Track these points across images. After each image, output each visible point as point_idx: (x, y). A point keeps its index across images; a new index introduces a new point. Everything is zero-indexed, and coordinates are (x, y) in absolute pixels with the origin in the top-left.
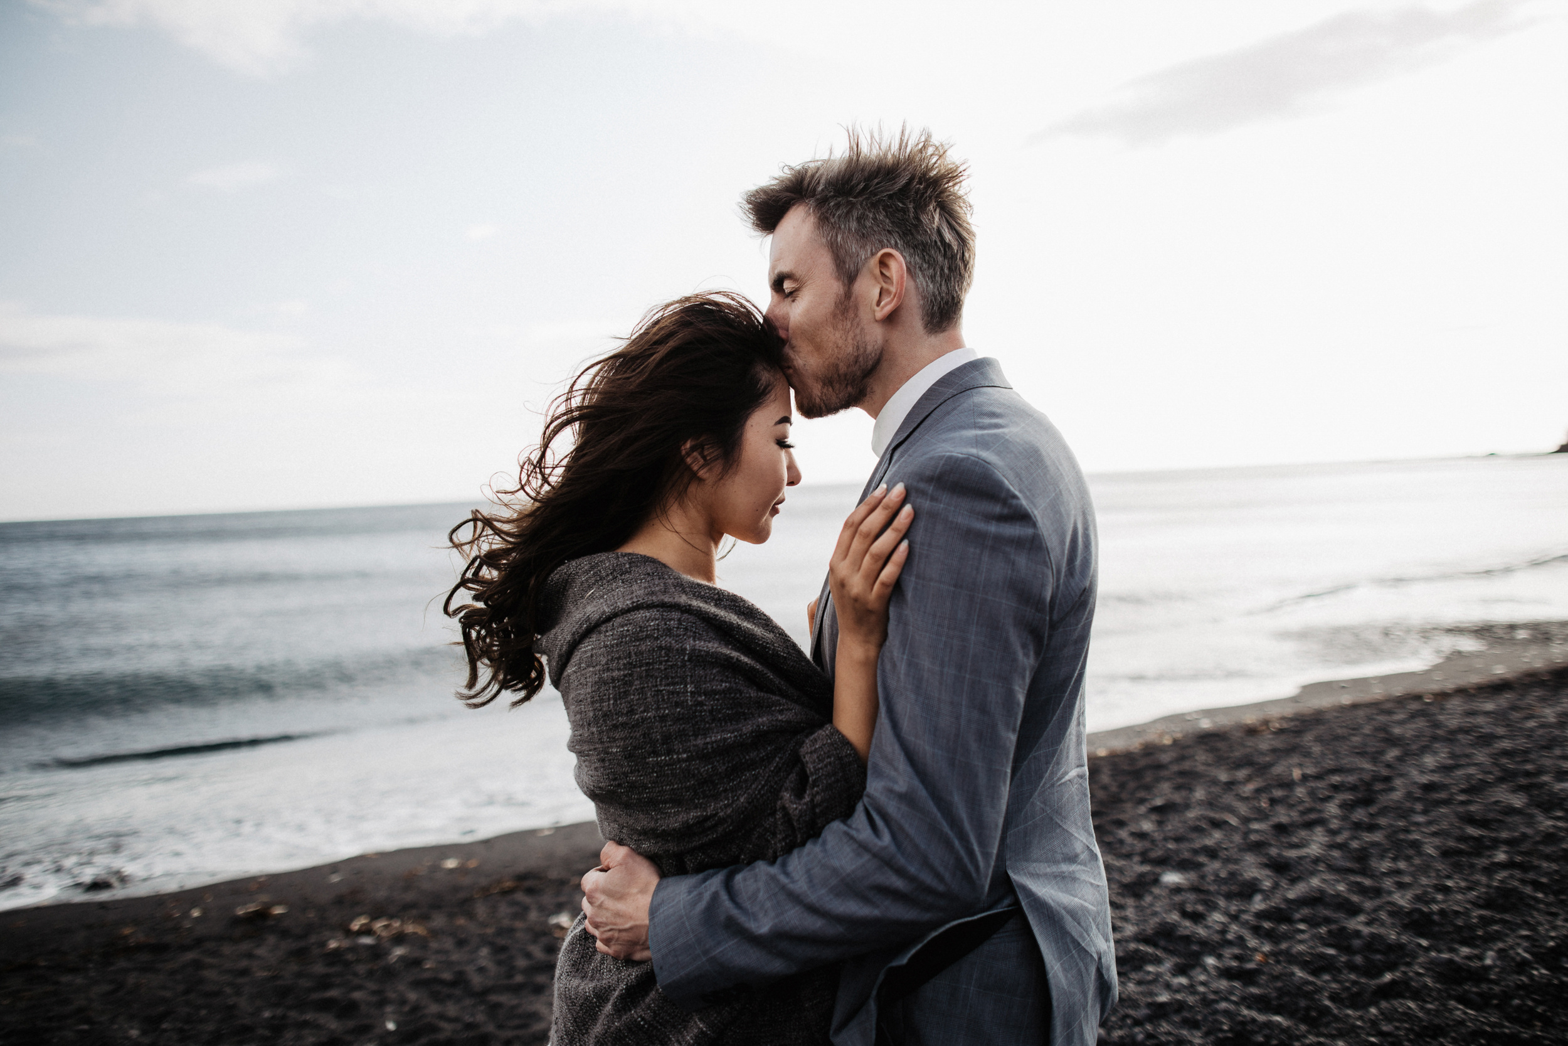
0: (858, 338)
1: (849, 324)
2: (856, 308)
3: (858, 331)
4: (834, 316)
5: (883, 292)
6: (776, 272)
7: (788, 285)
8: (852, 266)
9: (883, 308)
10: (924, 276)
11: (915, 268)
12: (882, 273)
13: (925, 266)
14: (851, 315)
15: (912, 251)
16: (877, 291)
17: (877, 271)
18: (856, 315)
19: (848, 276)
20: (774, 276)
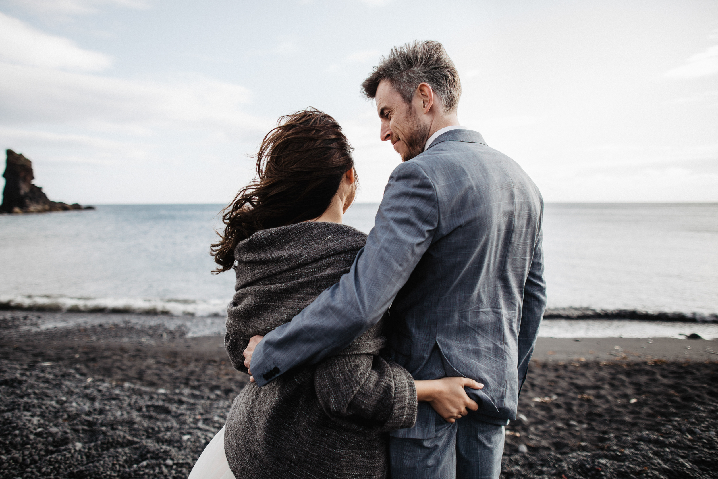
0: (418, 123)
1: (413, 118)
2: (415, 111)
3: (417, 120)
4: (407, 117)
5: (425, 102)
6: (380, 109)
7: (386, 112)
8: (409, 96)
9: (426, 107)
10: (440, 91)
11: (435, 89)
12: (422, 94)
13: (439, 87)
14: (414, 114)
15: (432, 82)
16: (422, 102)
17: (420, 94)
18: (416, 114)
19: (408, 100)
20: (380, 111)
